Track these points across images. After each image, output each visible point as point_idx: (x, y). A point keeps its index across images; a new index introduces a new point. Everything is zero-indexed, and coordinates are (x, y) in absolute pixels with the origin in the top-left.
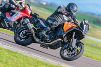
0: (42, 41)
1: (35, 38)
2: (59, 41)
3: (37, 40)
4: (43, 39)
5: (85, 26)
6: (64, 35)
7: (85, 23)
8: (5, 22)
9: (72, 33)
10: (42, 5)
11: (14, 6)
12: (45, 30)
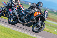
0: (22, 22)
1: (19, 20)
2: (32, 22)
3: (20, 21)
4: (23, 21)
5: (46, 14)
6: (34, 19)
7: (46, 12)
8: (9, 14)
9: (39, 18)
10: (54, 12)
11: (14, 5)
12: (24, 16)
